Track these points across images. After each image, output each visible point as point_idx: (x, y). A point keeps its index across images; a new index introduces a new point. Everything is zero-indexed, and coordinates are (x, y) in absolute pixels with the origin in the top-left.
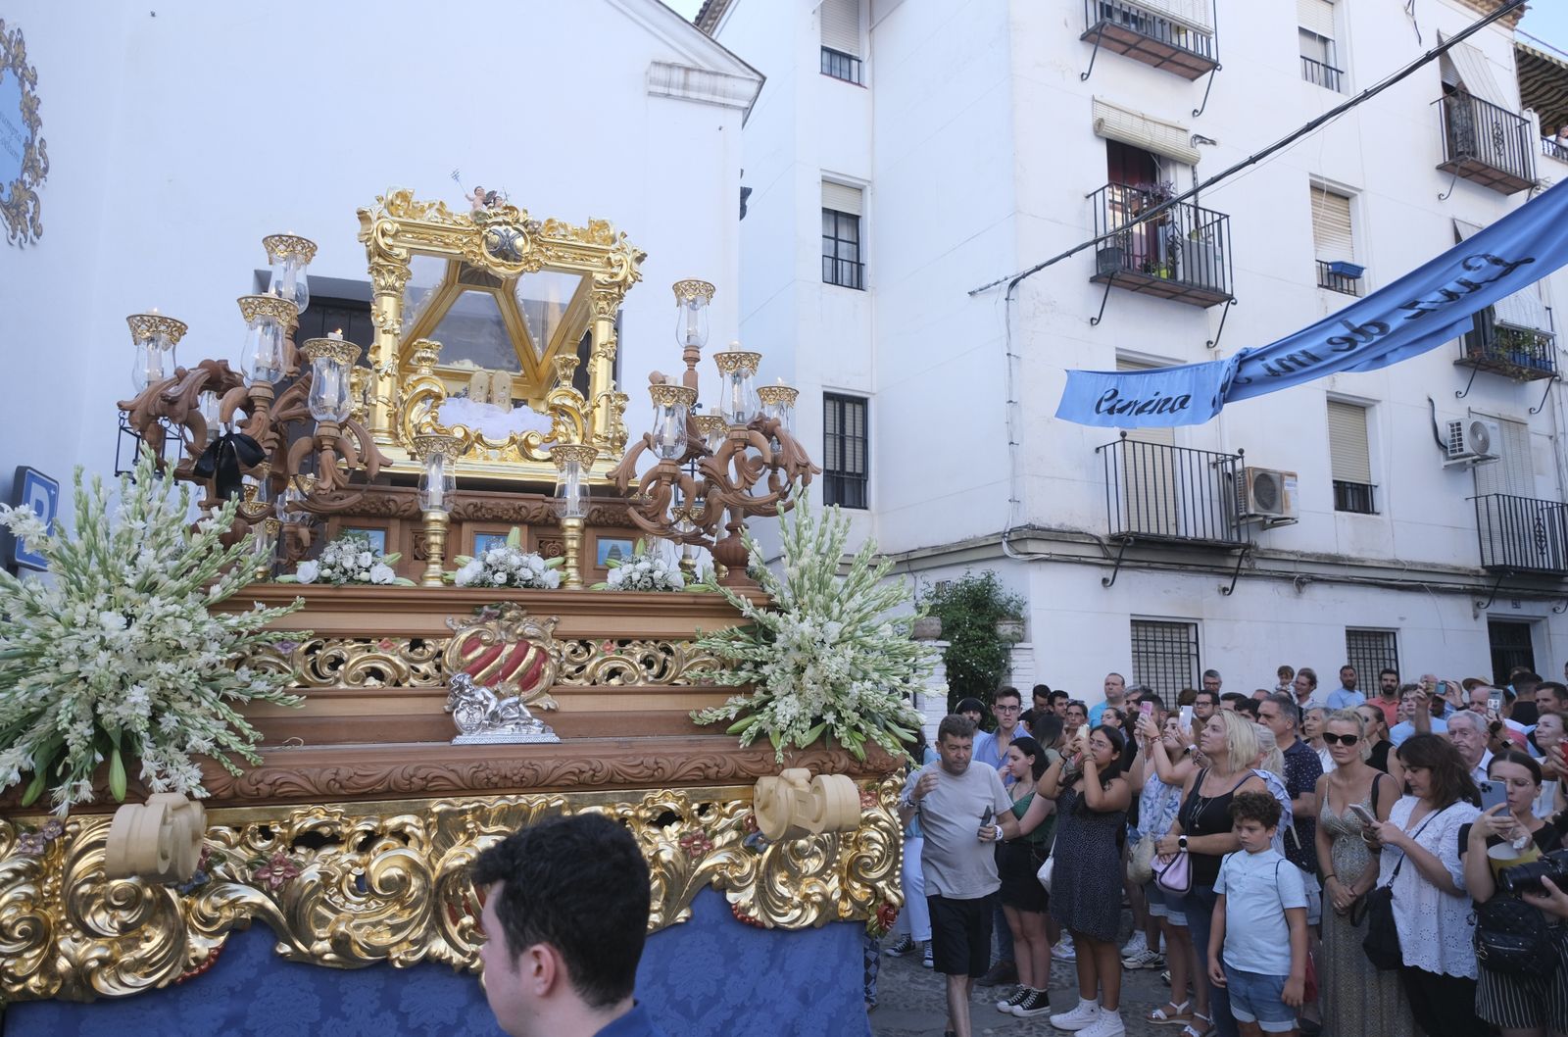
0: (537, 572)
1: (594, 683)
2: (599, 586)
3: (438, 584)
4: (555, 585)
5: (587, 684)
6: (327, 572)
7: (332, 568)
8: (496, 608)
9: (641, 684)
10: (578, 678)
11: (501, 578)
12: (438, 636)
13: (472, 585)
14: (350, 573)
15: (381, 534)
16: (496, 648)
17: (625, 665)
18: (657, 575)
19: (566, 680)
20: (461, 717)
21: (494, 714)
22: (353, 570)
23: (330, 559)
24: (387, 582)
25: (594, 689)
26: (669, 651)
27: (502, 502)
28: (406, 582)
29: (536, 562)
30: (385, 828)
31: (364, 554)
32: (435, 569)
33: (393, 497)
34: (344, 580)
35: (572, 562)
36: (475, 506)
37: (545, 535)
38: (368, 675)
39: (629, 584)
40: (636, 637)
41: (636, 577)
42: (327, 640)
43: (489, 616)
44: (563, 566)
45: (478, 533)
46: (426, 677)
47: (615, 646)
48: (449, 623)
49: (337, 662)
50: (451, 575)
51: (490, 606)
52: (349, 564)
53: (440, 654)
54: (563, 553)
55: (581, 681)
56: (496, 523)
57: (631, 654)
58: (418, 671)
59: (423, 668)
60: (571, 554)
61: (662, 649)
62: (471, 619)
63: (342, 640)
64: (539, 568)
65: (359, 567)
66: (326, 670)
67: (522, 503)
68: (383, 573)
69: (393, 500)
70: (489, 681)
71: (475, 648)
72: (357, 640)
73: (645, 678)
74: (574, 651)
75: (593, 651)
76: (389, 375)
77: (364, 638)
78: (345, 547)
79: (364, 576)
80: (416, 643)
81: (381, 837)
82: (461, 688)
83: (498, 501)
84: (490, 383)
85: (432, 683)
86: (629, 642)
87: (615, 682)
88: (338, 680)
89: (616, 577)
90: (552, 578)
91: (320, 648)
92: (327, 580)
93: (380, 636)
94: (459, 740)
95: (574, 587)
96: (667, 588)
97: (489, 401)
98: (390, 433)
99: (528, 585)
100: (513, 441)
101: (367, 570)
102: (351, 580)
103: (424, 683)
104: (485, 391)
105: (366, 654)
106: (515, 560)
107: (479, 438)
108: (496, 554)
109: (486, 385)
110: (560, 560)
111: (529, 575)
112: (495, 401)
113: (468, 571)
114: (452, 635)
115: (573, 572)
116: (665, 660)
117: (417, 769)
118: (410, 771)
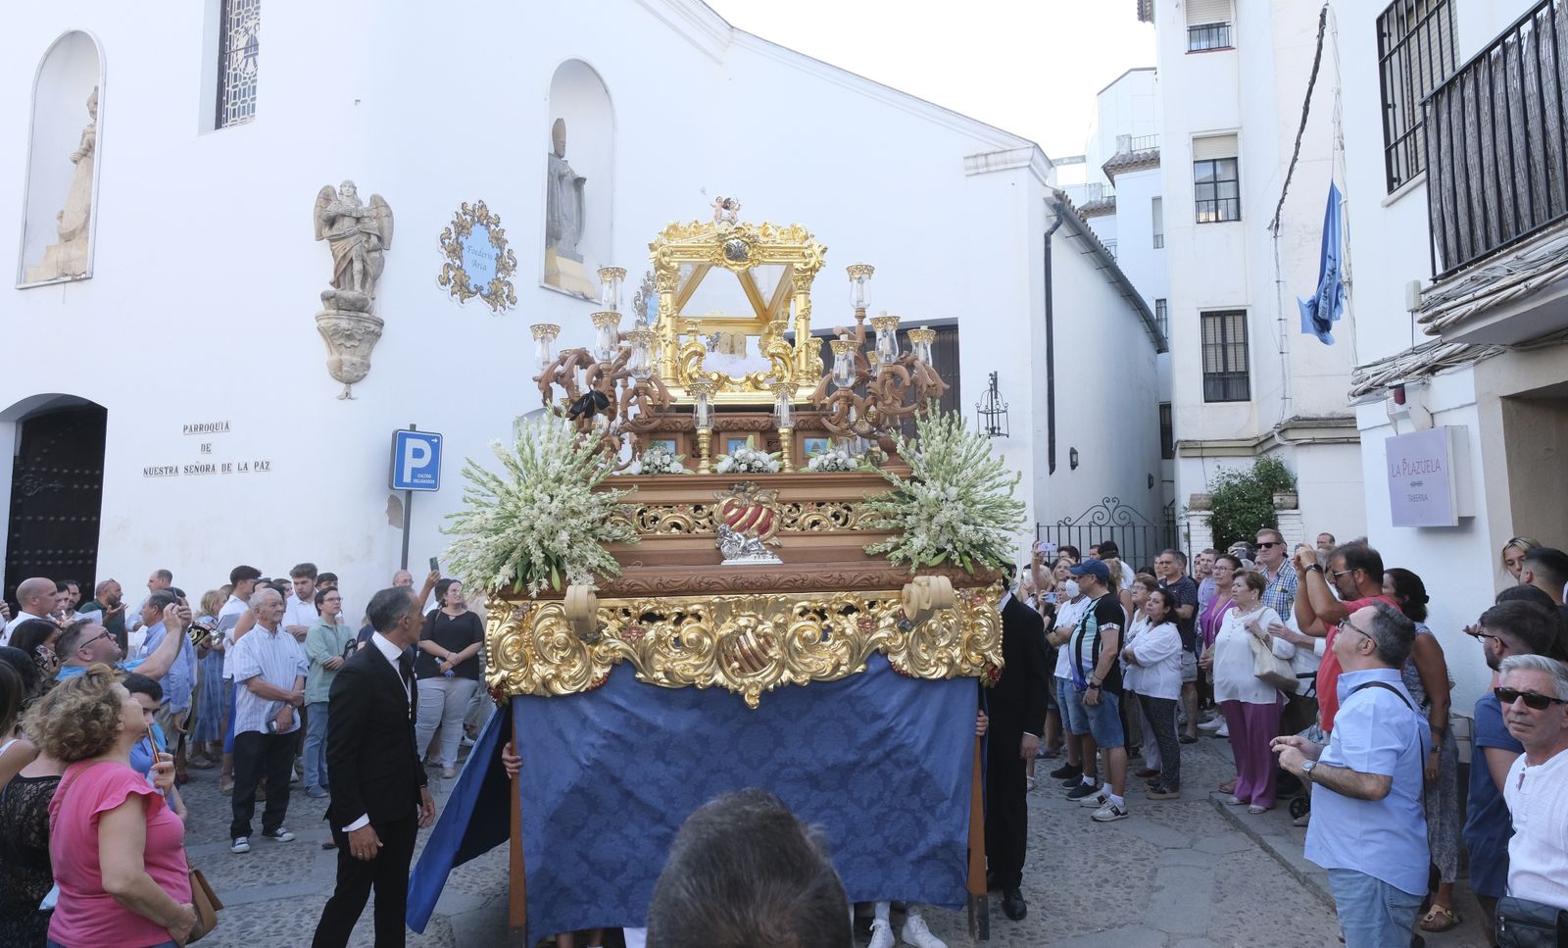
0: (765, 462)
1: (803, 530)
2: (803, 470)
3: (706, 472)
4: (776, 470)
5: (799, 531)
6: (646, 468)
7: (649, 465)
8: (742, 485)
9: (832, 530)
10: (793, 527)
11: (744, 467)
12: (710, 503)
13: (727, 472)
14: (659, 468)
15: (673, 442)
16: (743, 510)
17: (821, 518)
18: (839, 461)
19: (787, 528)
20: (725, 550)
21: (744, 548)
22: (660, 466)
23: (647, 460)
24: (679, 472)
25: (804, 534)
26: (849, 509)
27: (743, 419)
28: (689, 472)
29: (764, 456)
30: (687, 612)
31: (665, 456)
32: (704, 463)
33: (679, 420)
34: (656, 472)
35: (786, 455)
36: (727, 421)
37: (770, 440)
38: (672, 527)
39: (822, 468)
40: (828, 501)
41: (826, 463)
42: (649, 507)
43: (738, 490)
44: (780, 458)
45: (729, 439)
46: (704, 527)
47: (815, 506)
48: (716, 495)
49: (656, 519)
50: (715, 466)
51: (739, 484)
52: (658, 463)
53: (711, 514)
54: (780, 450)
55: (795, 529)
56: (739, 432)
57: (825, 512)
58: (699, 524)
59: (702, 522)
60: (785, 450)
61: (845, 508)
62: (728, 492)
63: (657, 507)
64: (766, 460)
65: (664, 464)
66: (650, 524)
67: (756, 419)
68: (676, 467)
69: (679, 422)
70: (740, 529)
71: (731, 510)
72: (665, 507)
73: (835, 526)
74: (790, 511)
75: (801, 510)
76: (671, 343)
77: (668, 506)
78: (655, 453)
79: (667, 469)
80: (698, 508)
81: (686, 616)
82: (725, 533)
83: (740, 418)
84: (732, 342)
85: (707, 530)
86: (824, 504)
87: (816, 529)
88: (656, 530)
89: (814, 464)
90: (774, 466)
91: (646, 512)
92: (647, 472)
93: (677, 504)
94: (726, 563)
95: (787, 471)
96: (846, 469)
97: (732, 352)
98: (674, 379)
99: (760, 471)
100: (748, 379)
101: (668, 466)
102: (660, 471)
103: (703, 531)
104: (729, 346)
105: (670, 515)
106: (751, 456)
107: (727, 379)
108: (740, 452)
109: (729, 343)
110: (779, 454)
111: (759, 464)
112: (735, 353)
113: (725, 464)
114: (718, 502)
115: (787, 462)
116: (847, 515)
117: (703, 578)
118: (699, 579)
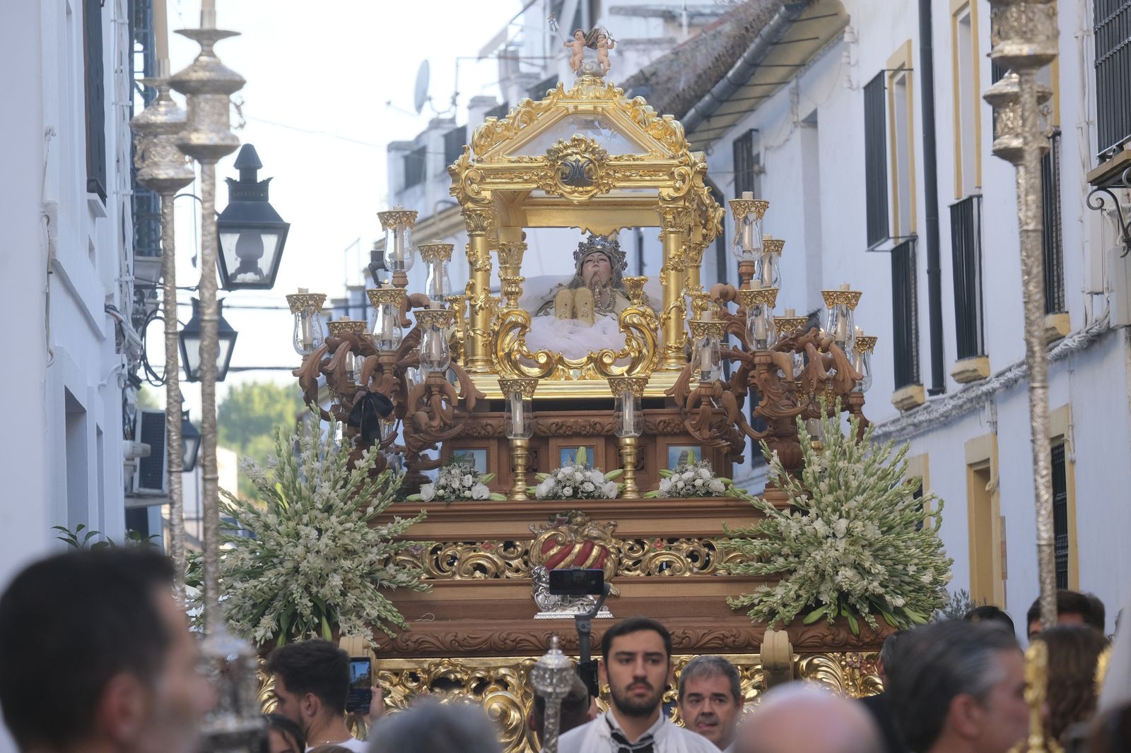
0: (598, 484)
1: (648, 574)
2: (651, 494)
3: (523, 497)
4: (613, 495)
5: (643, 575)
6: (441, 492)
7: (444, 488)
8: (566, 515)
9: (687, 574)
10: (636, 570)
11: (568, 491)
12: (524, 538)
13: (546, 499)
14: (457, 492)
15: (484, 453)
16: (567, 548)
17: (673, 559)
18: (699, 482)
19: (627, 572)
20: (541, 600)
21: (564, 597)
22: (459, 490)
23: (443, 481)
24: (484, 497)
25: (649, 578)
26: (711, 548)
27: (580, 420)
28: (498, 497)
29: (597, 476)
30: (491, 677)
31: (466, 477)
32: (520, 486)
33: (490, 421)
34: (453, 497)
35: (630, 474)
36: (557, 425)
38: (475, 569)
39: (674, 493)
40: (683, 536)
41: (681, 485)
42: (445, 543)
43: (561, 522)
44: (621, 479)
46: (517, 570)
47: (665, 543)
48: (532, 528)
49: (454, 559)
50: (533, 490)
51: (562, 515)
52: (456, 485)
53: (527, 552)
54: (622, 467)
55: (638, 572)
56: (577, 438)
57: (677, 549)
58: (510, 565)
59: (514, 563)
60: (629, 468)
61: (705, 546)
62: (546, 524)
63: (455, 543)
64: (600, 481)
65: (464, 487)
66: (445, 566)
67: (597, 420)
68: (481, 491)
69: (491, 425)
71: (552, 548)
72: (465, 543)
73: (690, 570)
74: (631, 549)
75: (646, 548)
76: (483, 309)
77: (470, 541)
78: (453, 472)
79: (467, 494)
80: (509, 544)
81: (489, 683)
82: (540, 578)
83: (576, 419)
84: (573, 300)
85: (521, 575)
86: (677, 540)
87: (666, 572)
88: (454, 574)
89: (665, 485)
90: (611, 490)
91: (440, 549)
92: (441, 498)
93: (481, 539)
94: (538, 616)
95: (630, 496)
96: (708, 494)
97: (574, 315)
98: (487, 362)
99: (589, 496)
100: (590, 359)
101: (470, 489)
102: (458, 497)
103: (516, 575)
104: (569, 308)
105: (473, 553)
106: (579, 477)
107: (561, 361)
108: (565, 471)
109: (569, 303)
110: (619, 471)
111: (589, 488)
112: (579, 316)
113: (545, 486)
114: (535, 537)
115: (630, 484)
116: (708, 555)
117: (509, 634)
118: (504, 635)
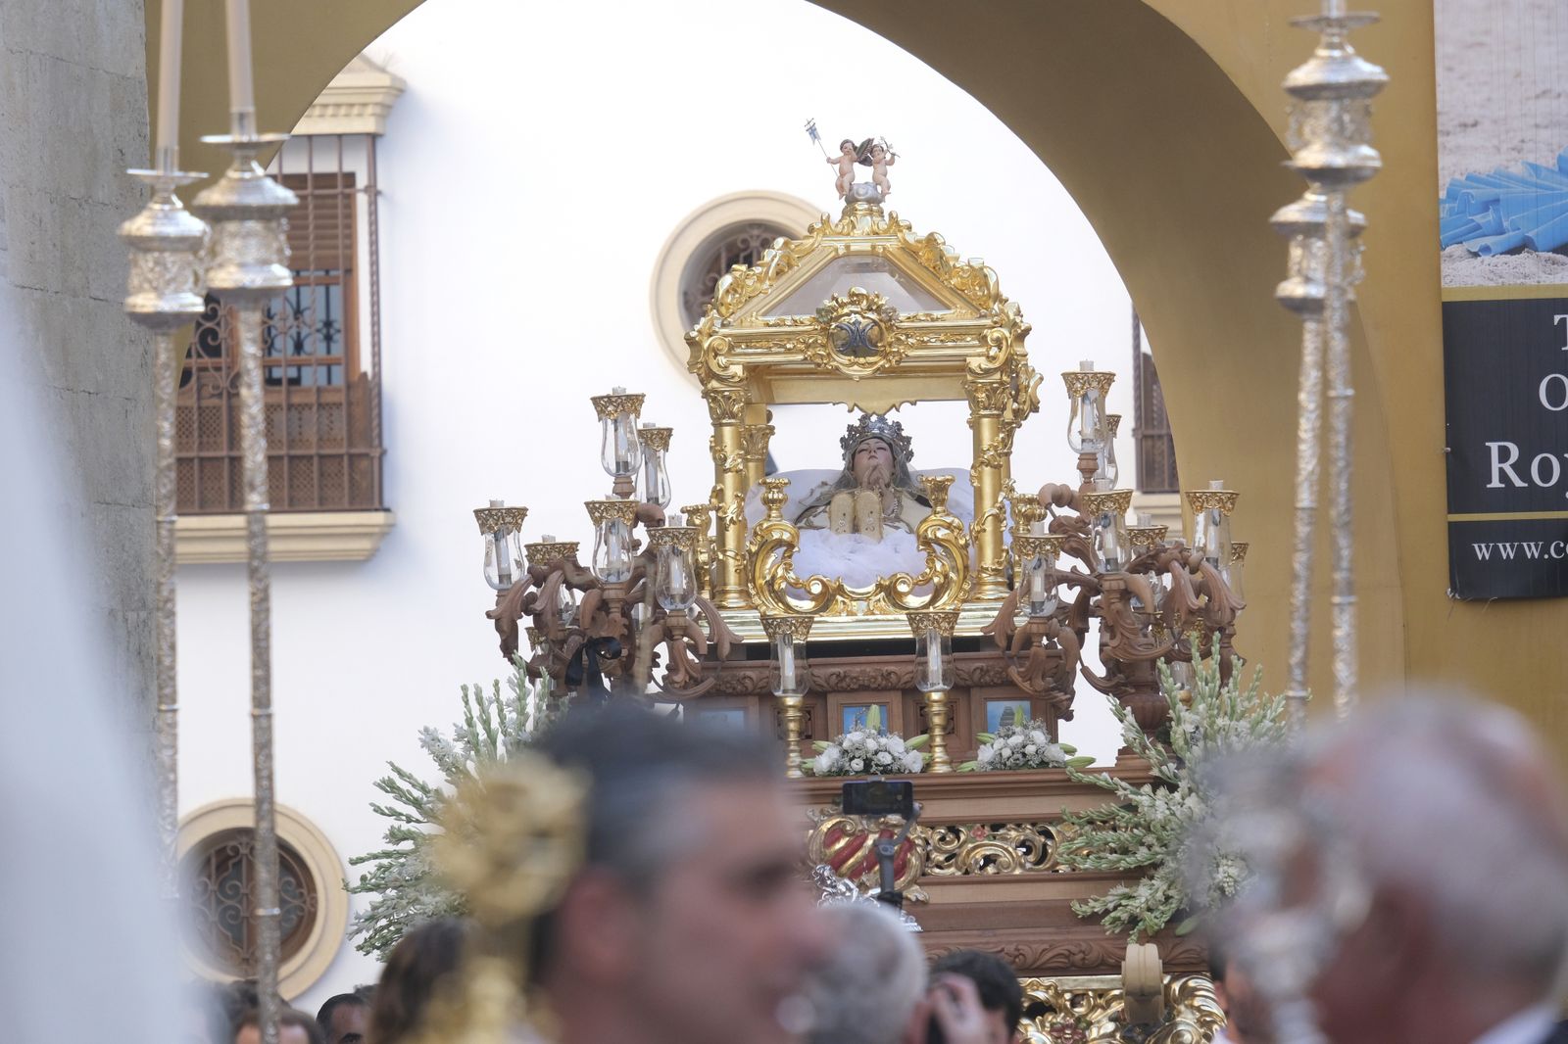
0: (896, 754)
1: (967, 872)
2: (967, 766)
3: (798, 773)
4: (917, 768)
5: (959, 873)
9: (1018, 872)
10: (949, 866)
11: (858, 765)
13: (830, 774)
16: (858, 841)
17: (999, 851)
18: (1030, 749)
19: (937, 870)
25: (967, 878)
26: (1049, 836)
27: (868, 669)
29: (896, 744)
32: (794, 758)
33: (750, 674)
35: (938, 740)
36: (838, 675)
39: (999, 764)
40: (1011, 821)
41: (1006, 753)
44: (928, 747)
45: (845, 706)
47: (987, 831)
48: (810, 814)
50: (810, 763)
54: (928, 731)
55: (952, 870)
56: (861, 693)
57: (1004, 839)
60: (937, 732)
61: (1040, 833)
62: (828, 808)
64: (901, 752)
67: (892, 668)
69: (750, 678)
70: (854, 874)
71: (838, 840)
73: (1022, 866)
74: (943, 839)
75: (963, 837)
76: (734, 523)
82: (823, 880)
83: (863, 668)
84: (854, 509)
86: (1003, 826)
87: (991, 869)
89: (986, 754)
90: (914, 761)
95: (940, 769)
96: (1043, 764)
97: (855, 529)
98: (743, 593)
99: (886, 770)
100: (880, 587)
104: (849, 518)
106: (871, 745)
107: (840, 590)
108: (852, 738)
109: (849, 511)
110: (925, 737)
111: (885, 759)
112: (863, 529)
113: (826, 759)
114: (815, 826)
115: (939, 754)
116: (1045, 846)
